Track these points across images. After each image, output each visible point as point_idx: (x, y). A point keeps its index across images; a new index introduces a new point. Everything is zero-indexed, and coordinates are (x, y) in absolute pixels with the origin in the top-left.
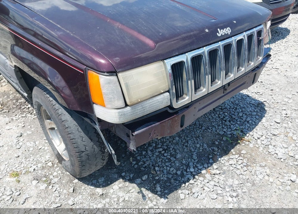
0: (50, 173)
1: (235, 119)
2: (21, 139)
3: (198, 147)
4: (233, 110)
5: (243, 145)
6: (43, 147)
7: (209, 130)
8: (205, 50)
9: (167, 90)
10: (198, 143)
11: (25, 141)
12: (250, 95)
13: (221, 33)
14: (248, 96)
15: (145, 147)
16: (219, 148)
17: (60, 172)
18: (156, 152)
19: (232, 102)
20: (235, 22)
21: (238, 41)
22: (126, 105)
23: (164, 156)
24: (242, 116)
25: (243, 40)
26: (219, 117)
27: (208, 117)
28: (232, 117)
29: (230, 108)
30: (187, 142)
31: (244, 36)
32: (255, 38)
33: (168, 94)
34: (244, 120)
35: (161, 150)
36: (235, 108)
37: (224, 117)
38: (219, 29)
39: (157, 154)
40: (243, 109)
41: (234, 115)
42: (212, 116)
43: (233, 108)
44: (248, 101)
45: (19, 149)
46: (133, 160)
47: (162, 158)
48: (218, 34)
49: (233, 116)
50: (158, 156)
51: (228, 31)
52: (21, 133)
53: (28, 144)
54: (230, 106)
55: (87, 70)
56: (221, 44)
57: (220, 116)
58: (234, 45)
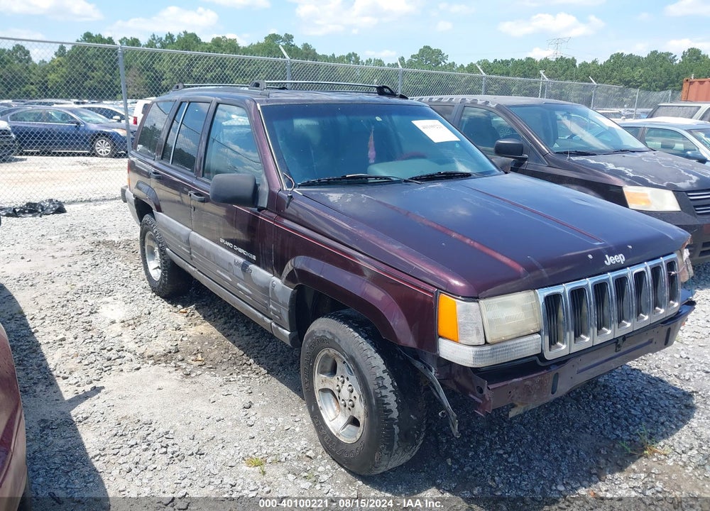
0: (313, 466)
1: (636, 416)
2: (252, 412)
3: (569, 454)
4: (632, 401)
5: (655, 459)
6: (293, 428)
7: (587, 430)
8: (588, 282)
9: (538, 330)
10: (568, 449)
11: (259, 415)
12: (665, 379)
13: (610, 260)
14: (662, 381)
15: (472, 446)
16: (607, 460)
17: (329, 467)
18: (493, 454)
19: (628, 387)
20: (630, 247)
21: (636, 274)
22: (486, 343)
23: (508, 463)
24: (651, 413)
25: (645, 273)
26: (606, 411)
27: (584, 408)
28: (629, 412)
29: (625, 398)
30: (549, 445)
31: (646, 268)
32: (664, 271)
33: (539, 336)
34: (654, 418)
35: (501, 452)
36: (635, 399)
37: (614, 412)
38: (607, 256)
39: (495, 457)
40: (652, 402)
41: (635, 409)
42: (591, 408)
43: (632, 399)
44: (660, 389)
45: (251, 426)
46: (452, 462)
47: (504, 465)
48: (606, 262)
49: (633, 410)
50: (497, 462)
51: (620, 258)
52: (250, 402)
53: (266, 420)
54: (625, 394)
55: (438, 293)
56: (610, 276)
57: (607, 409)
58: (631, 279)
